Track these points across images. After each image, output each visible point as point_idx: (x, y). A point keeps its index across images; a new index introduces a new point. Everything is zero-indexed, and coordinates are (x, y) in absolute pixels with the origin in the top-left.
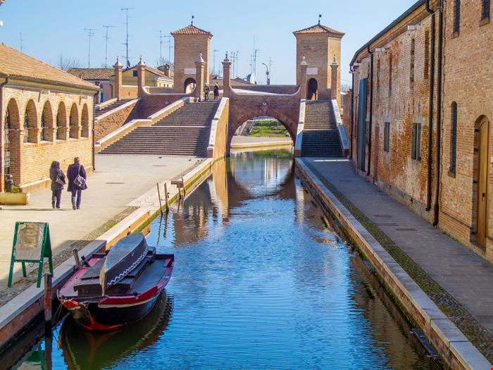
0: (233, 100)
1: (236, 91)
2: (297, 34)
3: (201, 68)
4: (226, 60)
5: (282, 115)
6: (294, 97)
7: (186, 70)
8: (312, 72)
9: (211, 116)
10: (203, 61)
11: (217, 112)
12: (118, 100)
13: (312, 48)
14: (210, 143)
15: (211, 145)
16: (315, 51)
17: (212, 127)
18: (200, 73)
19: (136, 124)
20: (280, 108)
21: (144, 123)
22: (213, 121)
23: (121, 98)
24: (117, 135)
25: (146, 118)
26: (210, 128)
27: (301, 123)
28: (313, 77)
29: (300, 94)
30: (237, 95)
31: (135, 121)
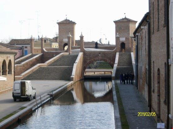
0: (85, 54)
1: (86, 49)
2: (115, 22)
3: (70, 39)
4: (82, 35)
5: (108, 60)
6: (113, 52)
7: (64, 39)
8: (123, 39)
9: (74, 61)
10: (71, 36)
11: (77, 59)
12: (32, 54)
13: (123, 29)
14: (73, 74)
15: (73, 75)
16: (124, 30)
17: (74, 66)
18: (70, 41)
19: (39, 66)
20: (107, 57)
21: (43, 65)
22: (74, 64)
23: (34, 53)
24: (30, 71)
25: (44, 63)
26: (73, 67)
27: (116, 64)
28: (123, 42)
29: (116, 50)
30: (87, 51)
31: (38, 65)
